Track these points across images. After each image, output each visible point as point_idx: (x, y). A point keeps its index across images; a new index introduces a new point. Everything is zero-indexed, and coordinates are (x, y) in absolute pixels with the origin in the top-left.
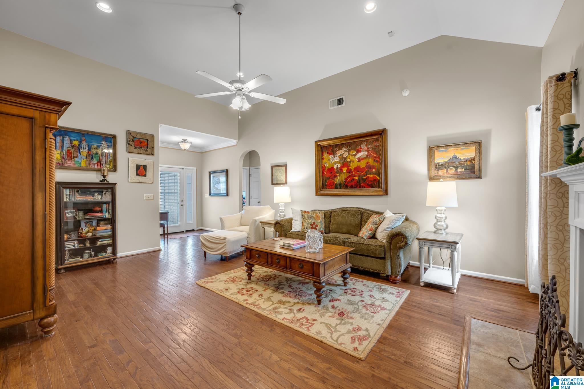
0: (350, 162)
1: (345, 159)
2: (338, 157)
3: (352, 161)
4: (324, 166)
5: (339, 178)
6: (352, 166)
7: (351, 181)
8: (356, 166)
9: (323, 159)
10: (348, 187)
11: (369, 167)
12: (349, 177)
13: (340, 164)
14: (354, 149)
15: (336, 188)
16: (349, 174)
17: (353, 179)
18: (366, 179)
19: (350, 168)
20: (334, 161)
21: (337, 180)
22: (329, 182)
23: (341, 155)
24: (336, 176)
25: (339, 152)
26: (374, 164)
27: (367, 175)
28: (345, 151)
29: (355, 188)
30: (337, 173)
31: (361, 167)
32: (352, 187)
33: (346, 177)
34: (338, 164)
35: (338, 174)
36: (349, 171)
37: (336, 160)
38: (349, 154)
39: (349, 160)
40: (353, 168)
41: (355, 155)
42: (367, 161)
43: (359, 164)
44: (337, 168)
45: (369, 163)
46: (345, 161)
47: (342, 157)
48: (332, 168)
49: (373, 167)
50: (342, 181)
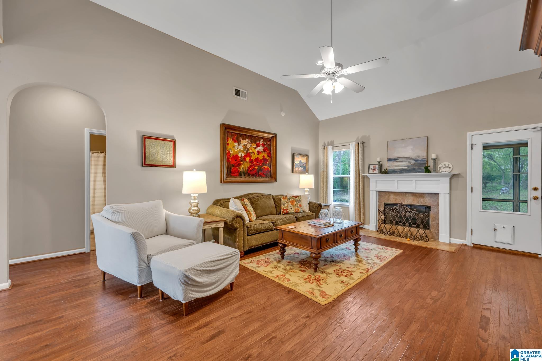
0: (252, 153)
1: (248, 149)
2: (242, 146)
3: (254, 153)
4: (229, 152)
5: (243, 166)
6: (254, 157)
7: (253, 170)
8: (256, 157)
9: (228, 144)
10: (250, 175)
11: (264, 159)
12: (251, 166)
13: (244, 153)
14: (255, 142)
15: (240, 176)
16: (251, 164)
17: (254, 168)
18: (263, 169)
19: (252, 158)
20: (238, 149)
21: (241, 168)
22: (234, 170)
23: (244, 145)
24: (240, 164)
25: (244, 142)
26: (268, 159)
27: (263, 166)
28: (248, 143)
29: (255, 176)
30: (241, 161)
31: (260, 159)
32: (253, 175)
33: (249, 166)
34: (242, 153)
35: (242, 163)
36: (251, 161)
37: (240, 149)
38: (251, 146)
39: (251, 151)
40: (254, 159)
41: (256, 148)
42: (263, 155)
43: (258, 156)
44: (242, 156)
45: (264, 156)
46: (248, 152)
47: (245, 146)
48: (237, 156)
49: (267, 160)
50: (246, 169)
